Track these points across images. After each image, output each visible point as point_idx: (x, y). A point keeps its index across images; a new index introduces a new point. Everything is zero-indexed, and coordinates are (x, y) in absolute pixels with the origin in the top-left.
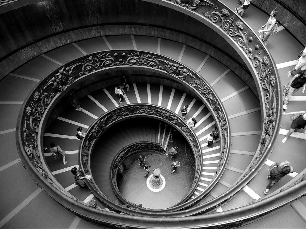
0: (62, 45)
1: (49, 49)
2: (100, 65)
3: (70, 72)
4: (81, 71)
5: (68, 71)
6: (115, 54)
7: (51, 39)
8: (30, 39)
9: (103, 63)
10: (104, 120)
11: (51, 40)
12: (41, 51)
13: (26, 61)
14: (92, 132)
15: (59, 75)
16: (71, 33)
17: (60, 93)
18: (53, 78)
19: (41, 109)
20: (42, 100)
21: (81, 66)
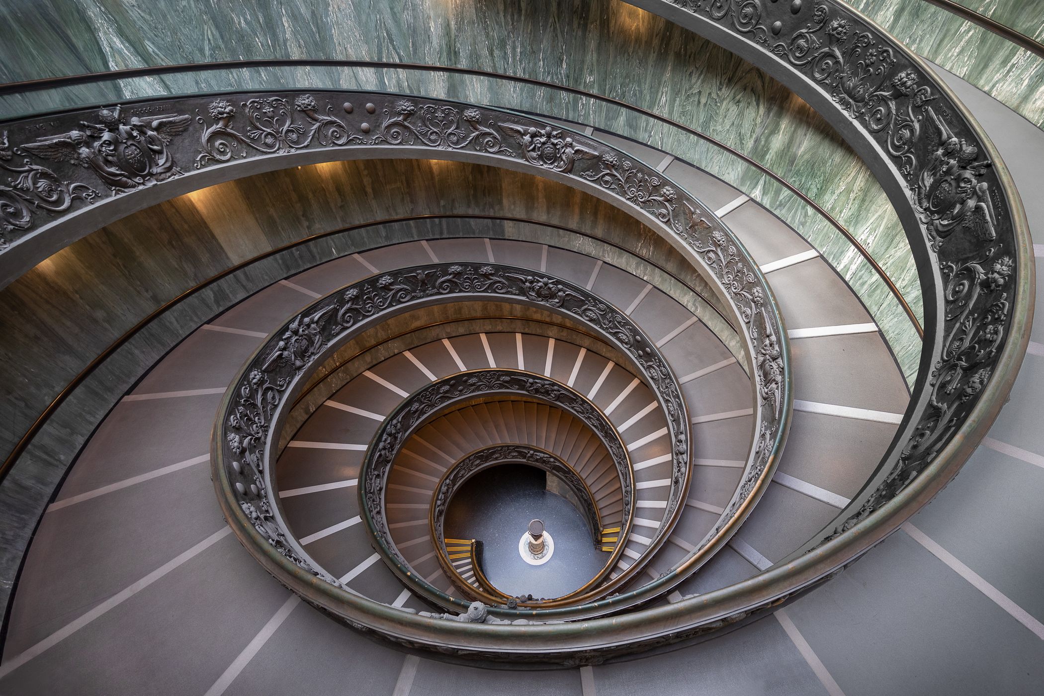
0: (635, 274)
1: (615, 264)
2: (612, 328)
3: (560, 294)
4: (579, 307)
5: (560, 290)
6: (638, 338)
7: (626, 255)
8: (599, 232)
9: (616, 330)
11: (625, 257)
12: (604, 256)
13: (575, 250)
15: (541, 282)
16: (657, 271)
17: (527, 299)
18: (530, 278)
19: (479, 285)
20: (492, 281)
21: (583, 303)
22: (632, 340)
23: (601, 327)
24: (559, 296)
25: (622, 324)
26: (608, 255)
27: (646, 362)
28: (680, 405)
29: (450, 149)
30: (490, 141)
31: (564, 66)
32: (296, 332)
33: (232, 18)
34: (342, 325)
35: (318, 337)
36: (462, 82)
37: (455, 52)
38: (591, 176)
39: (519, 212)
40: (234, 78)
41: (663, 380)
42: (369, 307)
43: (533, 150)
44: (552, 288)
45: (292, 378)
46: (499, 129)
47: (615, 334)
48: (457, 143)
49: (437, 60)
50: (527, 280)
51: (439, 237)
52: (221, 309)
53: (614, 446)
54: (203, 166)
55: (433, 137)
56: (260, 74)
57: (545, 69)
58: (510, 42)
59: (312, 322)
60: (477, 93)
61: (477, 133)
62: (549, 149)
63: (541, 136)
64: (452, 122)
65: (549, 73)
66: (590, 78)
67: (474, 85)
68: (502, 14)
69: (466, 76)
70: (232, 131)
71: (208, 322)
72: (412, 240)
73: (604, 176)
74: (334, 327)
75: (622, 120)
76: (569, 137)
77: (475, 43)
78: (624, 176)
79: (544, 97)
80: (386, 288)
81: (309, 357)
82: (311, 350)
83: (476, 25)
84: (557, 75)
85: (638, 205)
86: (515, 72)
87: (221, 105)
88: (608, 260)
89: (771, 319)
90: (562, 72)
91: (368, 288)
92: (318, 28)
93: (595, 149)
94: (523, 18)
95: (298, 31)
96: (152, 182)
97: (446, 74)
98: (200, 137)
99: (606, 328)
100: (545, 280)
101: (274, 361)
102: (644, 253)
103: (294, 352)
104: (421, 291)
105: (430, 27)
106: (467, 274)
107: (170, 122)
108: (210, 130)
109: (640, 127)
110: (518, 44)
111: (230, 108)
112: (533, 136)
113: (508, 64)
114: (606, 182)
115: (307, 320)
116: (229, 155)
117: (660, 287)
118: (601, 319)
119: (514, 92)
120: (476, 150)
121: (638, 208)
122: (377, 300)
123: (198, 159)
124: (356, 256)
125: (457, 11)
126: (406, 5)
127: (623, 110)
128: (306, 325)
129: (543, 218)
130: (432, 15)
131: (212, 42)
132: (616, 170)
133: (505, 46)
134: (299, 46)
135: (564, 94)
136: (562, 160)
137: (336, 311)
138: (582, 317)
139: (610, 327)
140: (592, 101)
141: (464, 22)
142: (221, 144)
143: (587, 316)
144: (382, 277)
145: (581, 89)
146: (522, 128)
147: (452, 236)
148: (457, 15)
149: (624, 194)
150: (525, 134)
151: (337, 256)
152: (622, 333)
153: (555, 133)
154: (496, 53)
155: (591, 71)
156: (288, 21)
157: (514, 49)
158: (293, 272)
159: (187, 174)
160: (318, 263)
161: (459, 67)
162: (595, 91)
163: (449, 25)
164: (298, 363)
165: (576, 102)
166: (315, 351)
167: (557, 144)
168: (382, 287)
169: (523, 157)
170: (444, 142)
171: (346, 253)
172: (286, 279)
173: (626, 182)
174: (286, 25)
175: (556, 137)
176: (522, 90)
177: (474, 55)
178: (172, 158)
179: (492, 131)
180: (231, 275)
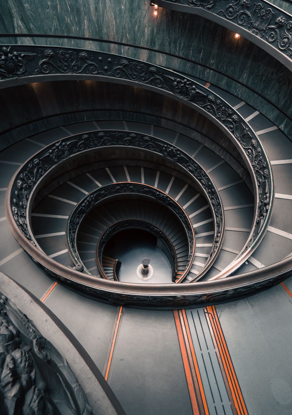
0: (217, 154)
1: (209, 148)
3: (178, 156)
4: (186, 164)
6: (210, 183)
8: (204, 132)
10: (169, 201)
11: (214, 145)
12: (205, 143)
13: (192, 138)
14: (156, 192)
15: (170, 148)
16: (228, 154)
17: (163, 155)
19: (142, 144)
20: (148, 144)
21: (187, 162)
22: (207, 184)
23: (194, 175)
24: (177, 156)
25: (204, 175)
26: (207, 143)
27: (212, 196)
28: (222, 219)
29: (141, 83)
30: (159, 82)
31: (202, 54)
32: (58, 147)
33: (65, 18)
34: (79, 149)
35: (67, 151)
36: (155, 55)
37: (154, 42)
38: (201, 105)
39: (169, 116)
40: (61, 41)
41: (217, 206)
42: (92, 144)
43: (177, 89)
44: (175, 152)
45: (52, 166)
46: (164, 78)
47: (200, 180)
48: (144, 81)
49: (146, 44)
50: (164, 146)
51: (131, 121)
52: (35, 133)
53: (190, 233)
54: (37, 74)
55: (134, 77)
56: (71, 42)
57: (192, 54)
58: (179, 41)
59: (66, 145)
60: (160, 61)
61: (154, 77)
62: (184, 90)
63: (182, 83)
64: (143, 71)
65: (194, 57)
66: (212, 61)
67: (159, 57)
68: (177, 29)
69: (157, 53)
70: (51, 62)
71: (28, 137)
72: (119, 119)
73: (207, 105)
74: (75, 149)
75: (224, 82)
76: (194, 85)
77: (163, 39)
78: (216, 107)
79: (190, 66)
80: (101, 137)
81: (61, 159)
82: (63, 156)
83: (165, 32)
84: (197, 57)
85: (221, 121)
86: (179, 54)
87: (49, 51)
88: (206, 145)
89: (269, 186)
90: (200, 57)
91: (93, 136)
92: (98, 26)
93: (205, 93)
94: (186, 31)
95: (90, 26)
96: (16, 77)
97: (148, 51)
98: (38, 63)
99: (196, 176)
100: (172, 148)
101: (46, 157)
102: (224, 145)
103: (55, 156)
104: (116, 142)
105: (145, 31)
106: (138, 138)
107: (28, 55)
108: (43, 60)
109: (232, 87)
110: (182, 42)
111: (52, 53)
112: (178, 82)
113: (176, 50)
114: (208, 108)
115: (64, 143)
116: (48, 72)
117: (228, 163)
118: (195, 171)
119: (177, 62)
120: (153, 85)
121: (220, 123)
122: (96, 141)
123: (36, 71)
124: (94, 122)
125: (158, 25)
126: (136, 20)
127: (226, 78)
128: (63, 146)
129: (180, 120)
130: (147, 25)
131: (55, 27)
132: (213, 104)
133: (176, 43)
134: (89, 32)
135: (199, 67)
136: (190, 95)
137: (77, 142)
138: (186, 168)
139: (198, 176)
140: (212, 71)
141: (160, 30)
142: (46, 67)
143: (189, 168)
144: (100, 132)
145: (208, 65)
146: (174, 78)
147: (137, 121)
148: (158, 27)
149: (215, 115)
150: (175, 81)
151: (86, 121)
152: (203, 180)
153: (188, 83)
154: (172, 45)
155: (213, 58)
156: (87, 22)
157: (180, 44)
158: (66, 124)
159: (30, 76)
160: (78, 122)
161: (155, 49)
162: (214, 67)
163: (153, 31)
164: (56, 160)
165: (204, 71)
166: (64, 157)
167: (188, 88)
168: (99, 137)
169: (172, 91)
170: (139, 79)
171: (90, 120)
172: (63, 126)
173: (217, 110)
174: (86, 23)
175: (188, 84)
176: (181, 62)
177: (162, 45)
178: (26, 70)
179: (160, 78)
180: (42, 120)
